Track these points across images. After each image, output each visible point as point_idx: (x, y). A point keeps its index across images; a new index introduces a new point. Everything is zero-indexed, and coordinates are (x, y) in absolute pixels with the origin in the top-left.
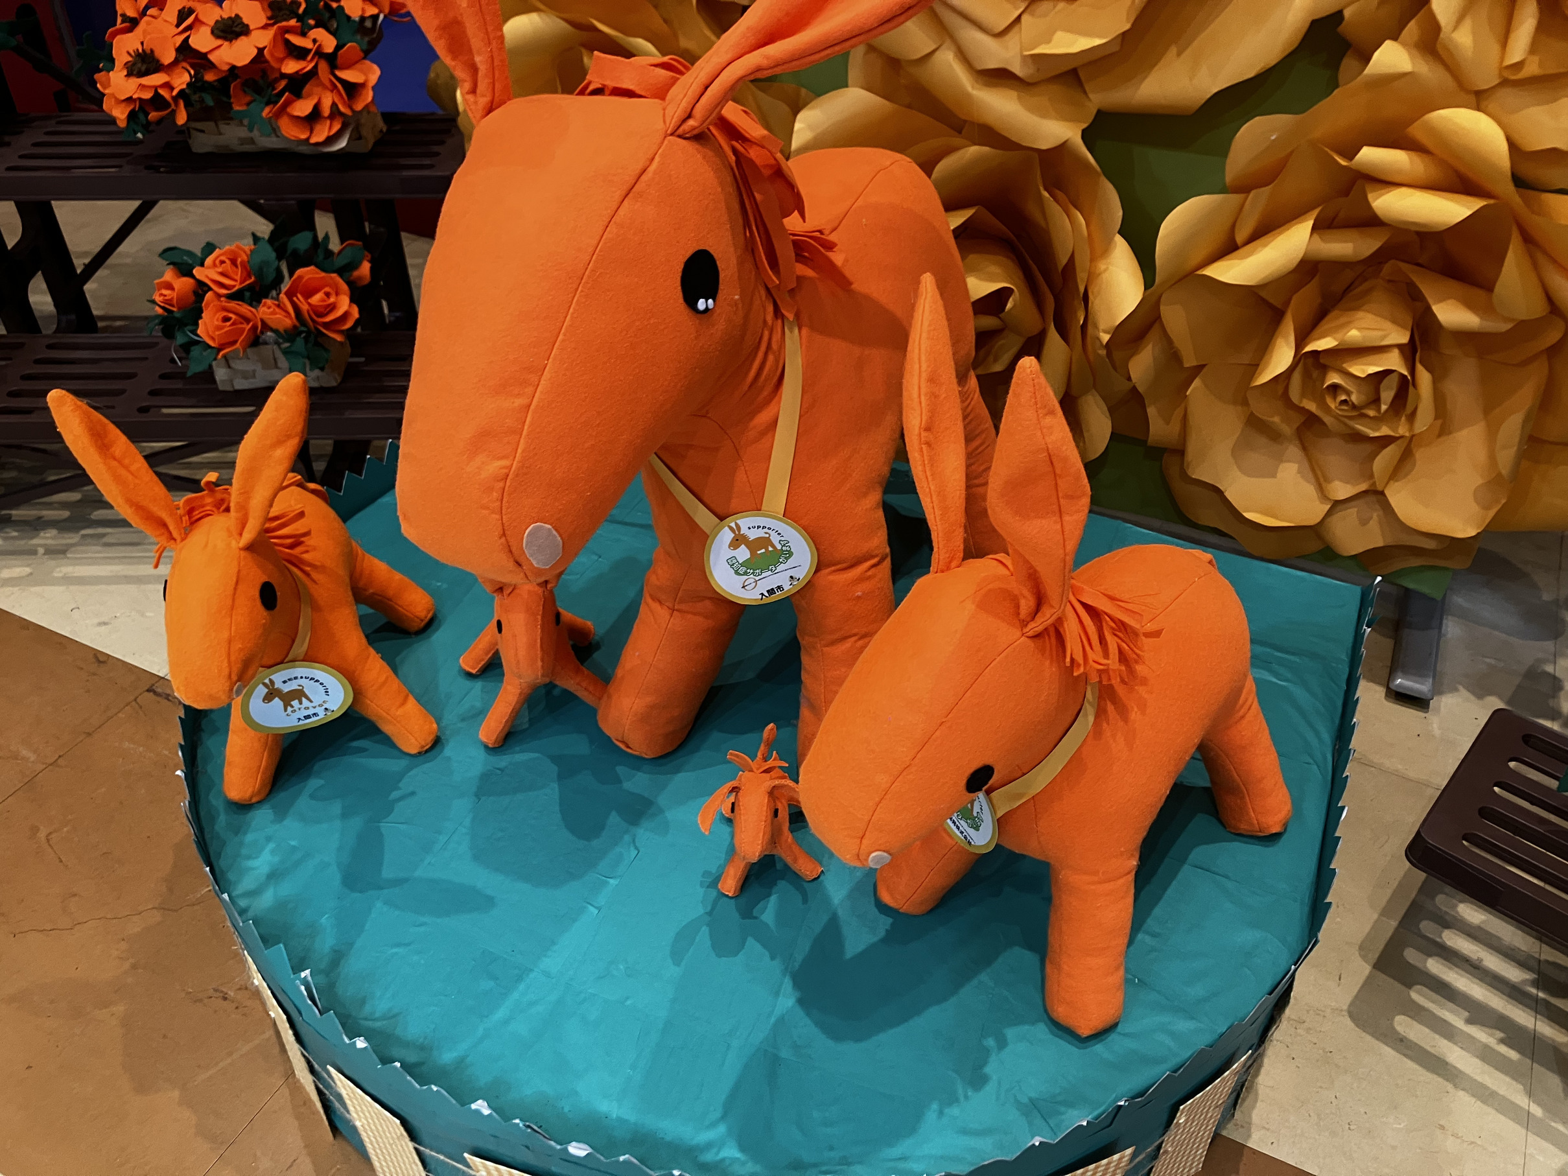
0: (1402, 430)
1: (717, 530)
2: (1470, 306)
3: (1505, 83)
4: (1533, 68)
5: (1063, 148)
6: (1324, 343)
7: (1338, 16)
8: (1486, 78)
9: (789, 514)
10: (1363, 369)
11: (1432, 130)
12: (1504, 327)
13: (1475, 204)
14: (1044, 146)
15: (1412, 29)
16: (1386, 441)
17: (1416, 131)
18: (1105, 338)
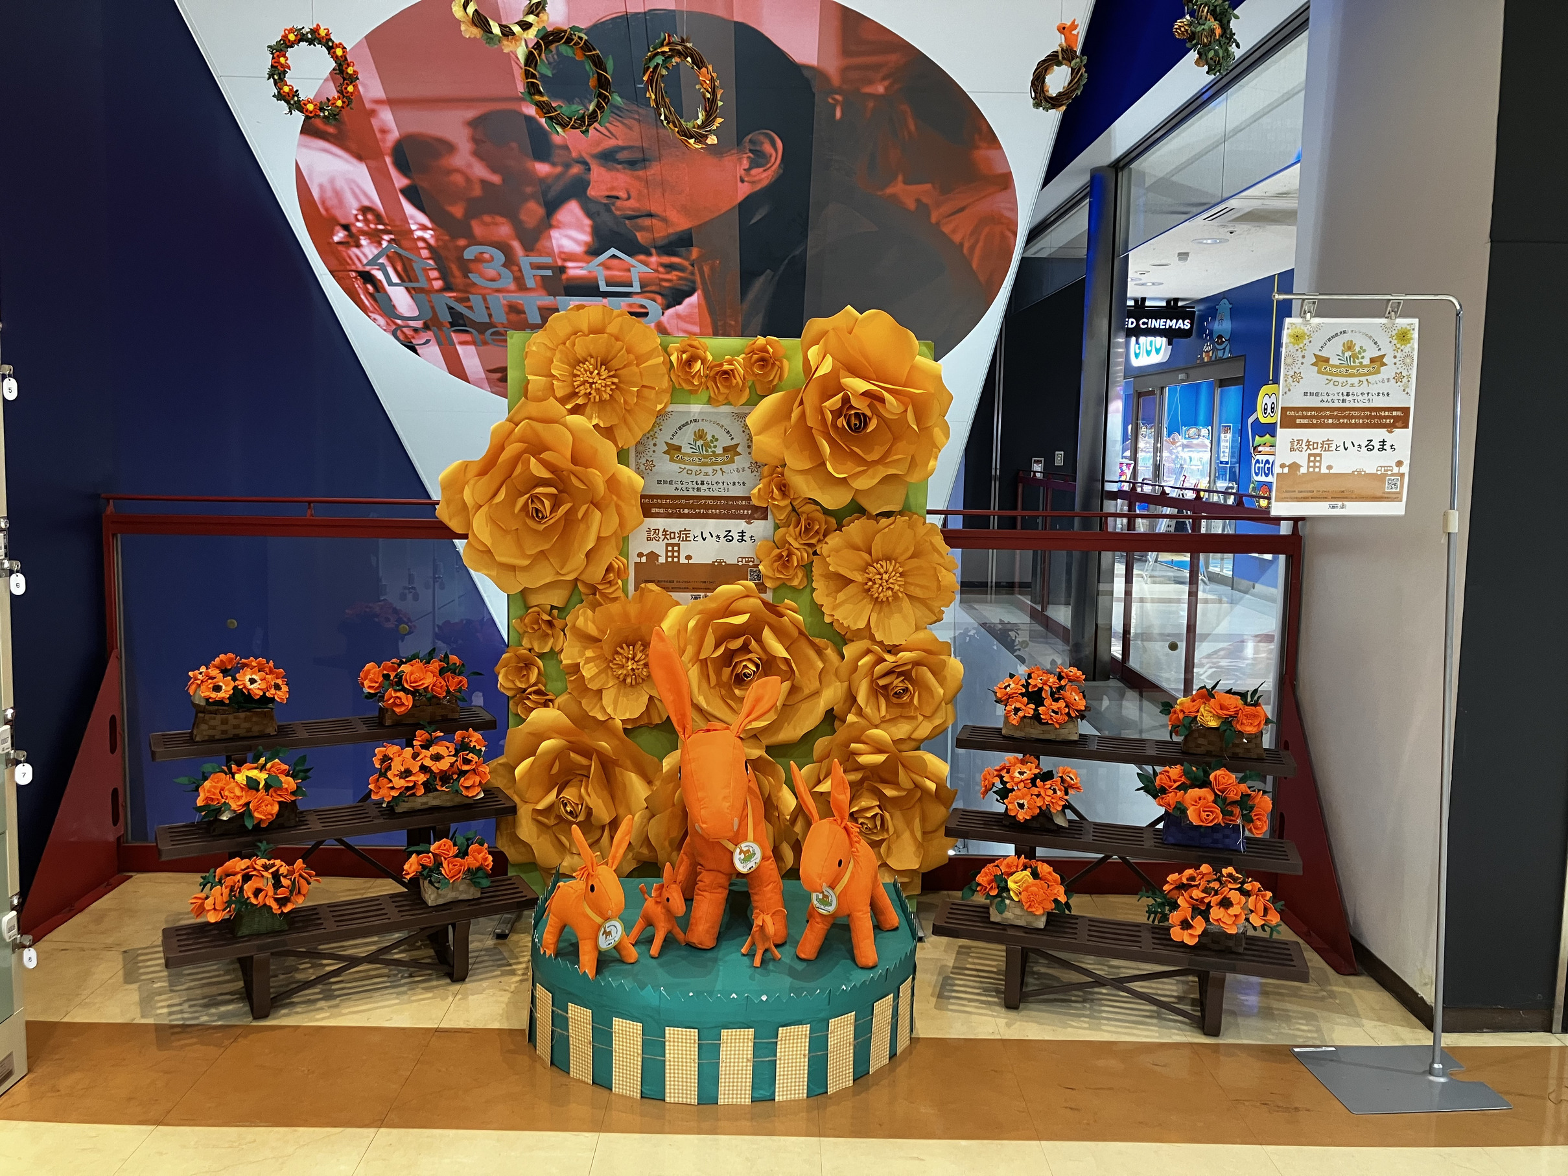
0: (886, 836)
1: (735, 849)
2: (895, 789)
3: (882, 722)
4: (888, 717)
5: (760, 757)
6: (855, 809)
7: (832, 709)
8: (877, 722)
9: (755, 841)
10: (869, 815)
11: (867, 736)
12: (904, 793)
13: (887, 755)
14: (753, 758)
15: (853, 710)
16: (882, 841)
17: (863, 738)
18: (788, 817)
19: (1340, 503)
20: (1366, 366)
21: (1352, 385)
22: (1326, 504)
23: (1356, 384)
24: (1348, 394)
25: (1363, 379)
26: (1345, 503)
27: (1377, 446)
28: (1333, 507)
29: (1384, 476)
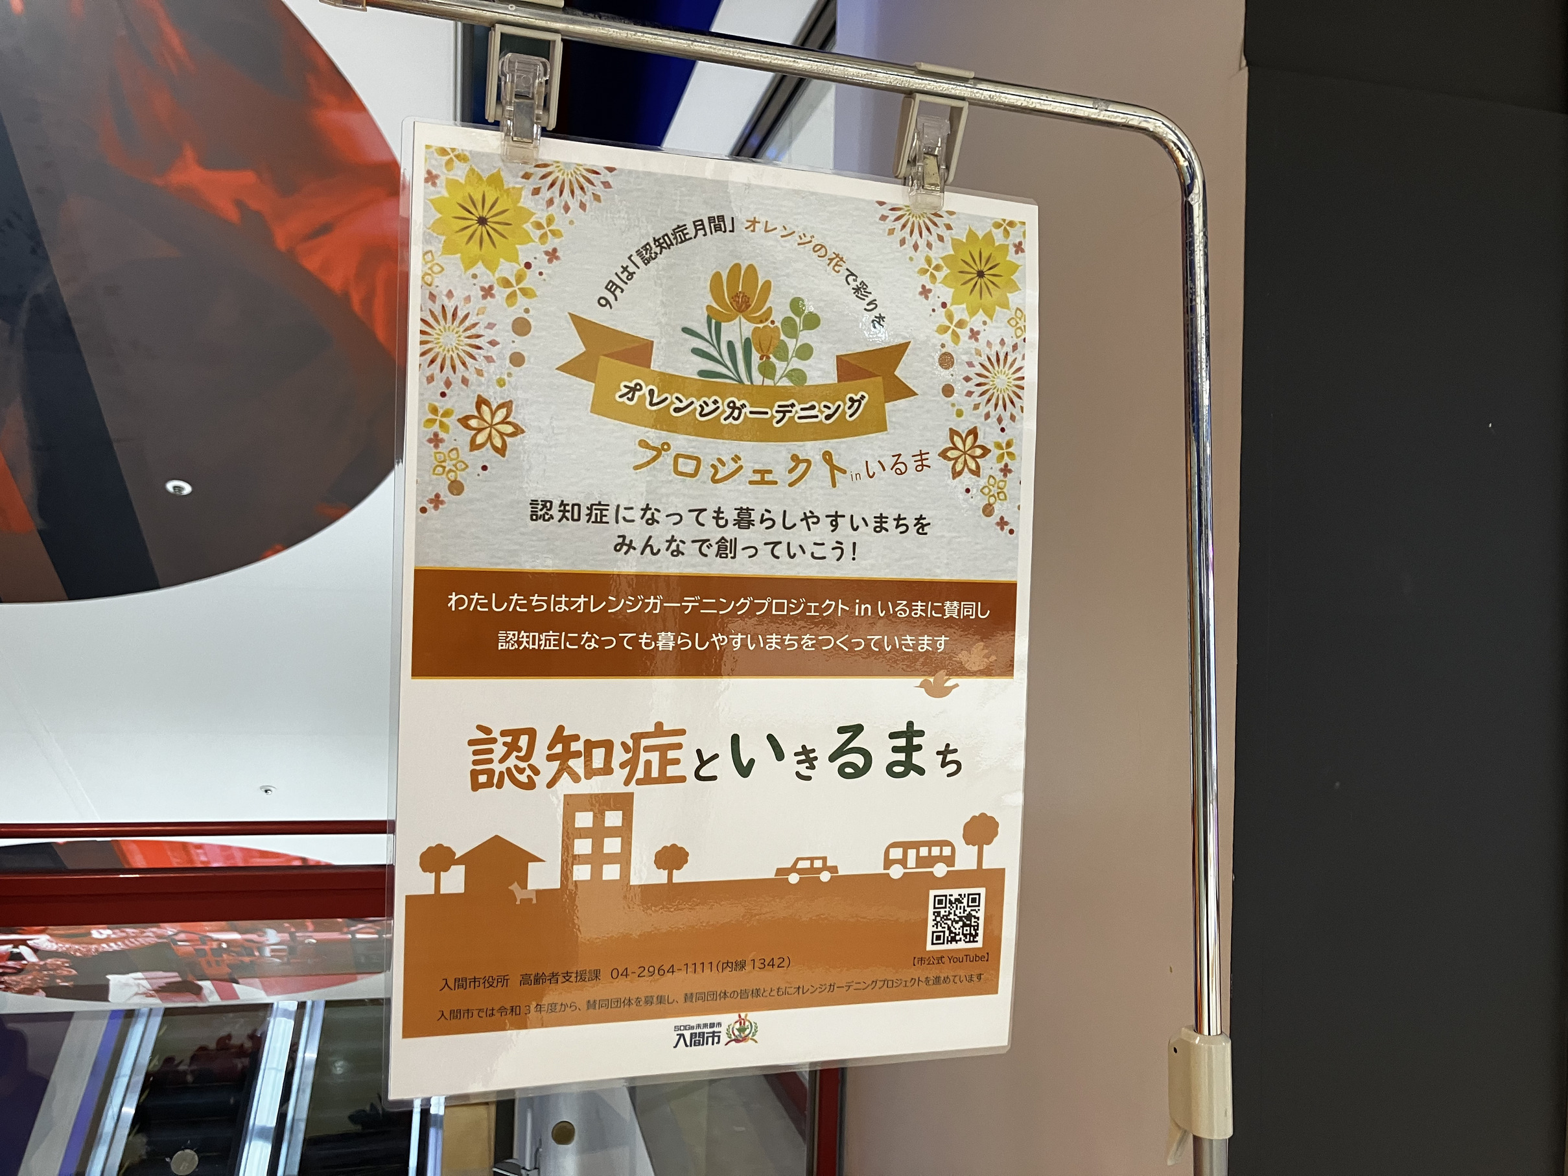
19: (728, 1020)
20: (823, 392)
21: (763, 477)
22: (663, 1028)
23: (780, 472)
24: (744, 519)
25: (811, 449)
26: (753, 1016)
27: (883, 755)
28: (698, 1039)
29: (919, 883)
